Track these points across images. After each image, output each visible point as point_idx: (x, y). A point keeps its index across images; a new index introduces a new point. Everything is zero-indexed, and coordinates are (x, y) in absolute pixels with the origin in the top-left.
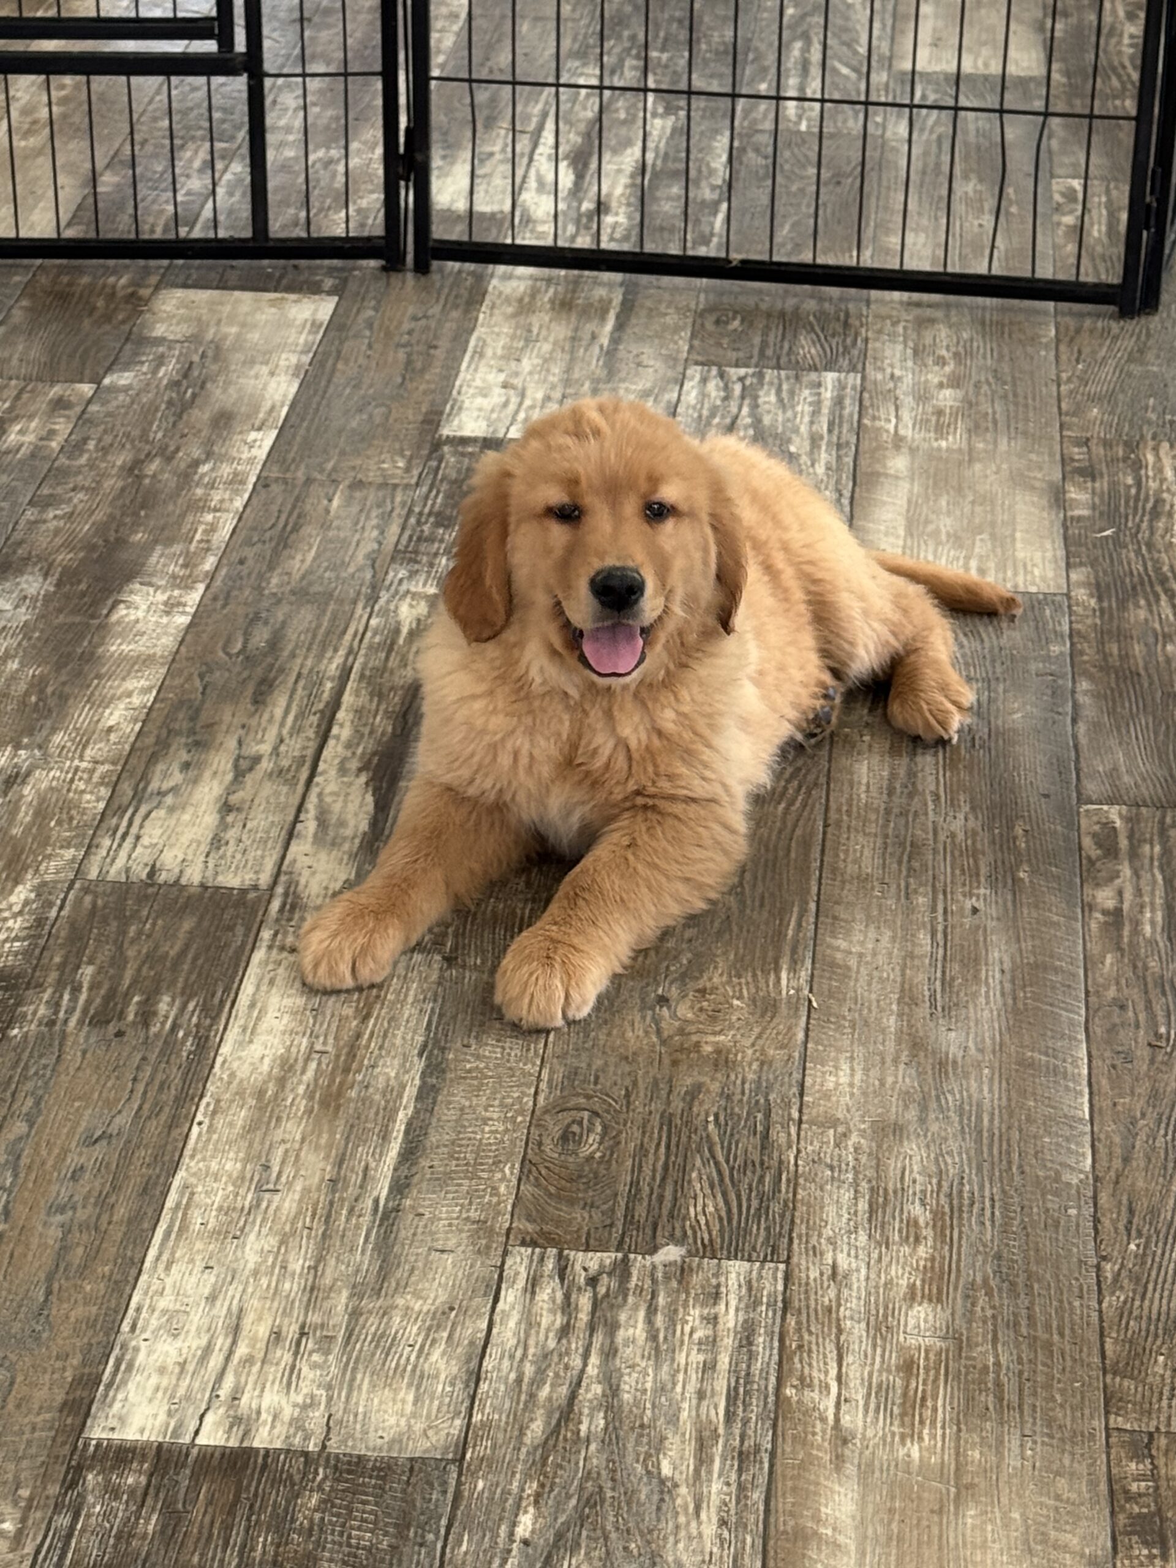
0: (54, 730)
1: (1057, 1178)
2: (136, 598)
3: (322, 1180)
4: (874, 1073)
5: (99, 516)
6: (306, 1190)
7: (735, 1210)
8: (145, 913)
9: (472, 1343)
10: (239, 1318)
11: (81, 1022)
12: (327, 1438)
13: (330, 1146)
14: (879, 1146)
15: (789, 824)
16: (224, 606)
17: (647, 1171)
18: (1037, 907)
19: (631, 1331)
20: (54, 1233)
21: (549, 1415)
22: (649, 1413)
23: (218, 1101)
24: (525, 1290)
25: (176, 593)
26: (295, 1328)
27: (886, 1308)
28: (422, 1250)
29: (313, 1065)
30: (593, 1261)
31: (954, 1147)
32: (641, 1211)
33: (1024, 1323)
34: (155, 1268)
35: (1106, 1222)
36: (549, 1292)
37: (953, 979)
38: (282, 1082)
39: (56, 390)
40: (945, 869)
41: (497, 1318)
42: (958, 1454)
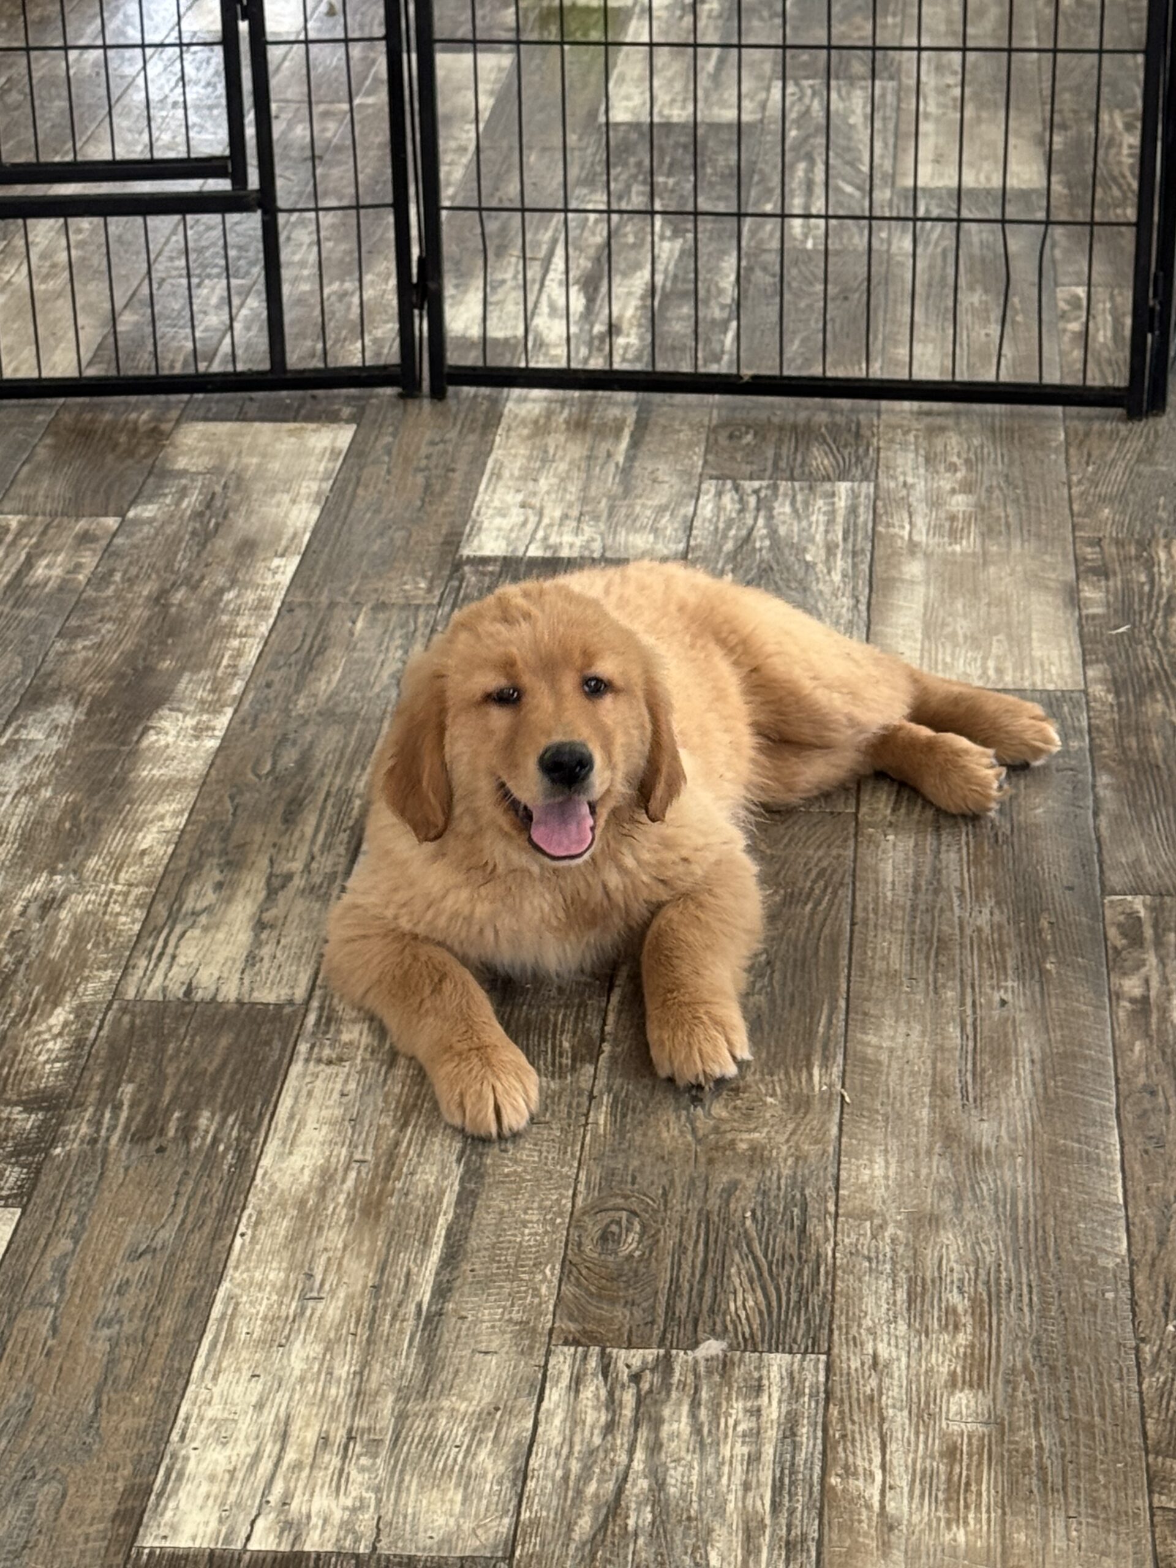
0: (88, 855)
1: (1093, 1263)
2: (165, 724)
3: (365, 1286)
4: (909, 1165)
5: (127, 645)
6: (350, 1297)
7: (774, 1304)
8: (182, 1031)
9: (518, 1443)
10: (287, 1424)
11: (123, 1140)
12: (377, 1539)
13: (372, 1253)
14: (916, 1237)
15: (817, 924)
16: (252, 729)
17: (686, 1268)
18: (1065, 997)
19: (675, 1426)
20: (102, 1347)
21: (597, 1509)
22: (695, 1506)
23: (260, 1212)
24: (569, 1387)
25: (205, 717)
26: (342, 1433)
27: (928, 1395)
28: (467, 1352)
29: (353, 1175)
30: (637, 1357)
31: (990, 1235)
32: (681, 1307)
33: (1065, 1405)
34: (202, 1378)
35: (1144, 1305)
36: (593, 1390)
37: (983, 1071)
38: (322, 1192)
39: (82, 525)
40: (973, 961)
41: (542, 1416)
42: (1003, 1537)
